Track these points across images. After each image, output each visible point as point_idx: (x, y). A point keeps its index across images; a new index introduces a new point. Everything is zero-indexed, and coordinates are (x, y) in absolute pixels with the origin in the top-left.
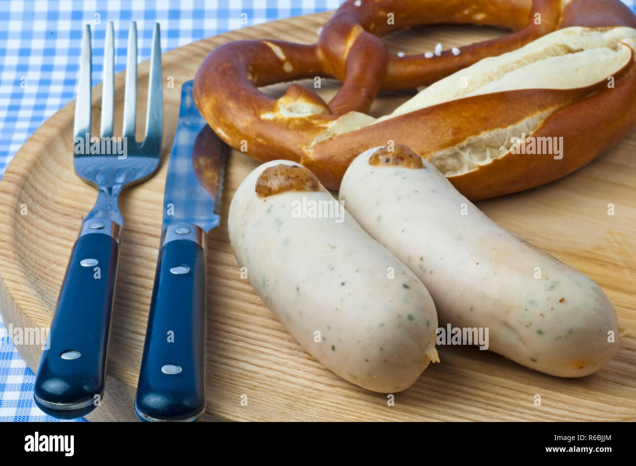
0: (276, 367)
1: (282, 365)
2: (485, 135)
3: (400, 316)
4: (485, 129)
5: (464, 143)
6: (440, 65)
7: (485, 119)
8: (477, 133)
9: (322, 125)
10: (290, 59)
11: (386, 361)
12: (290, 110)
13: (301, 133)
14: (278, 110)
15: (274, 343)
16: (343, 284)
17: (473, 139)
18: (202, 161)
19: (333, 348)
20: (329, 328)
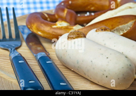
0: (83, 87)
1: (85, 86)
2: (120, 26)
3: (127, 65)
4: (120, 25)
5: (115, 29)
6: (90, 18)
7: (119, 22)
8: (118, 26)
9: (71, 27)
10: (49, 17)
11: (124, 78)
12: (60, 25)
13: (66, 30)
14: (57, 25)
15: (79, 81)
16: (107, 58)
17: (117, 27)
18: (31, 44)
19: (107, 77)
20: (105, 71)
